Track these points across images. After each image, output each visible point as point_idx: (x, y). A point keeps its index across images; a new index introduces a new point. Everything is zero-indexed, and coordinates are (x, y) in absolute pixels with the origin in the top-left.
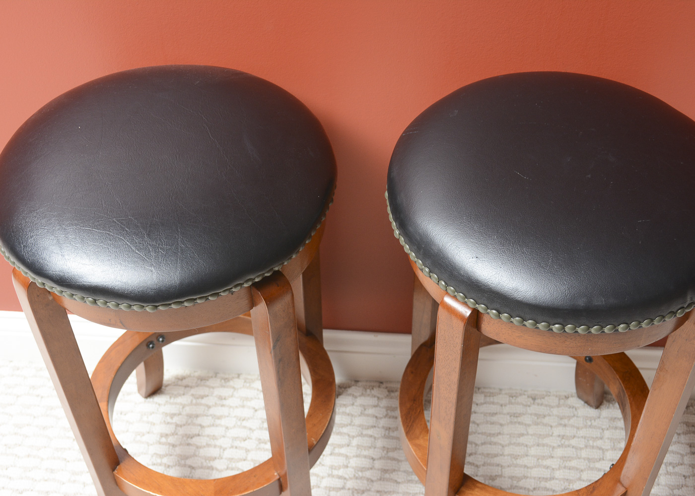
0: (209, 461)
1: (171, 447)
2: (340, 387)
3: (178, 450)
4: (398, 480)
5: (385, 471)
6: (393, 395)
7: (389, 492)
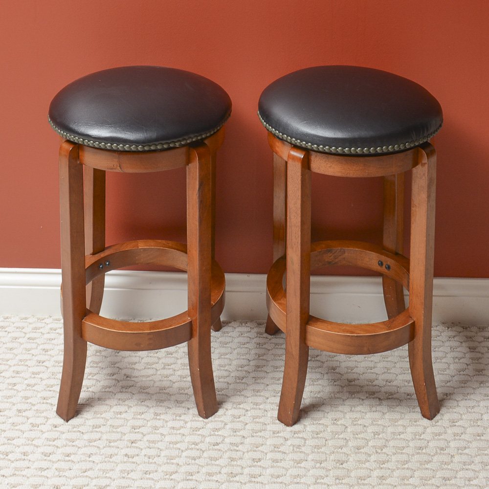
0: (132, 365)
1: (104, 358)
2: (224, 322)
3: (109, 359)
4: (268, 371)
5: (258, 367)
6: (261, 326)
7: (262, 378)
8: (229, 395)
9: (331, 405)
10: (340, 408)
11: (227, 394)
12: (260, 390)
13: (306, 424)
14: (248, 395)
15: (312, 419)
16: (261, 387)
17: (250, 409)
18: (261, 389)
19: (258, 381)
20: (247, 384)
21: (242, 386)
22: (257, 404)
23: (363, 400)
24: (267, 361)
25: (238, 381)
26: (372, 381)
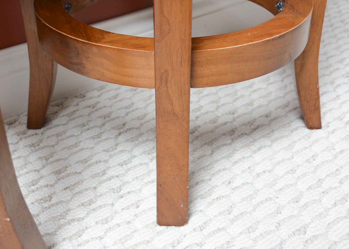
4: (78, 171)
5: (58, 172)
6: (14, 125)
7: (78, 183)
8: (50, 231)
9: (204, 168)
10: (218, 167)
11: (47, 232)
12: (92, 200)
13: (202, 208)
14: (81, 216)
15: (202, 197)
16: (89, 195)
17: (103, 234)
18: (92, 197)
19: (77, 190)
20: (64, 202)
21: (60, 209)
22: (106, 221)
23: (229, 144)
24: (65, 159)
25: (46, 205)
26: (214, 121)
